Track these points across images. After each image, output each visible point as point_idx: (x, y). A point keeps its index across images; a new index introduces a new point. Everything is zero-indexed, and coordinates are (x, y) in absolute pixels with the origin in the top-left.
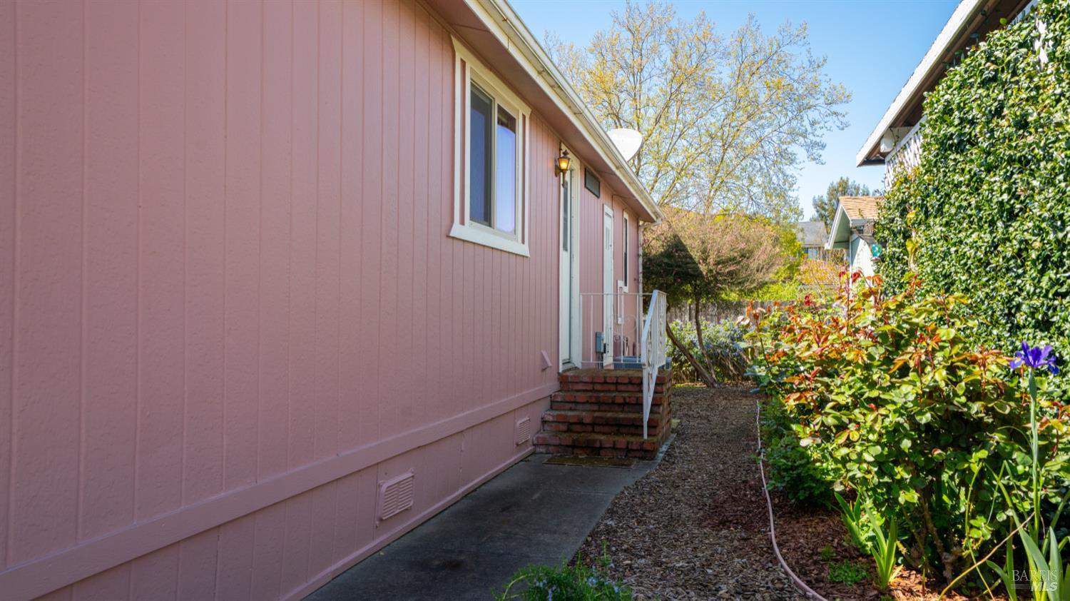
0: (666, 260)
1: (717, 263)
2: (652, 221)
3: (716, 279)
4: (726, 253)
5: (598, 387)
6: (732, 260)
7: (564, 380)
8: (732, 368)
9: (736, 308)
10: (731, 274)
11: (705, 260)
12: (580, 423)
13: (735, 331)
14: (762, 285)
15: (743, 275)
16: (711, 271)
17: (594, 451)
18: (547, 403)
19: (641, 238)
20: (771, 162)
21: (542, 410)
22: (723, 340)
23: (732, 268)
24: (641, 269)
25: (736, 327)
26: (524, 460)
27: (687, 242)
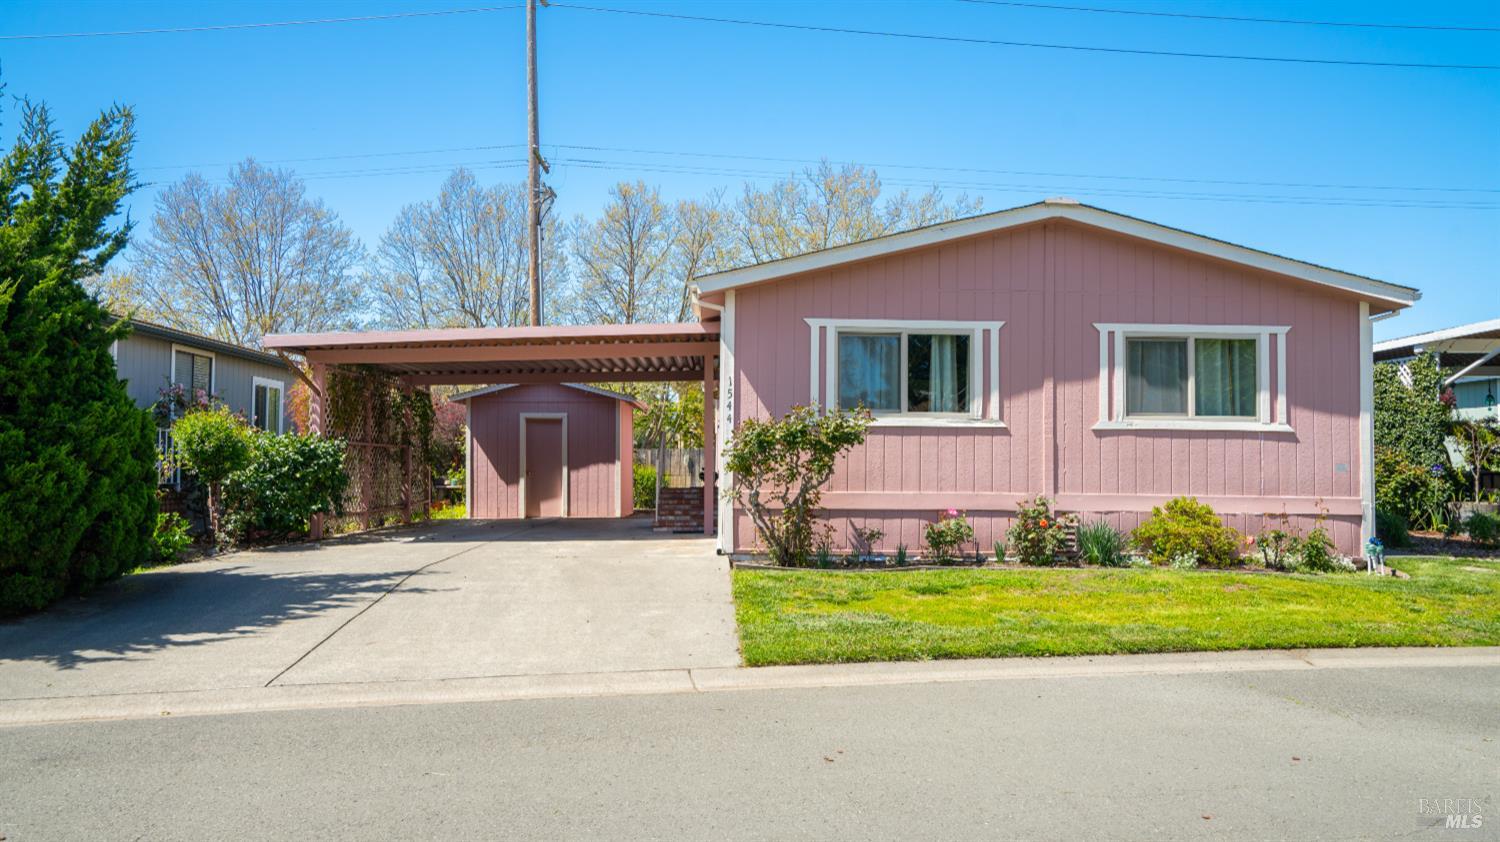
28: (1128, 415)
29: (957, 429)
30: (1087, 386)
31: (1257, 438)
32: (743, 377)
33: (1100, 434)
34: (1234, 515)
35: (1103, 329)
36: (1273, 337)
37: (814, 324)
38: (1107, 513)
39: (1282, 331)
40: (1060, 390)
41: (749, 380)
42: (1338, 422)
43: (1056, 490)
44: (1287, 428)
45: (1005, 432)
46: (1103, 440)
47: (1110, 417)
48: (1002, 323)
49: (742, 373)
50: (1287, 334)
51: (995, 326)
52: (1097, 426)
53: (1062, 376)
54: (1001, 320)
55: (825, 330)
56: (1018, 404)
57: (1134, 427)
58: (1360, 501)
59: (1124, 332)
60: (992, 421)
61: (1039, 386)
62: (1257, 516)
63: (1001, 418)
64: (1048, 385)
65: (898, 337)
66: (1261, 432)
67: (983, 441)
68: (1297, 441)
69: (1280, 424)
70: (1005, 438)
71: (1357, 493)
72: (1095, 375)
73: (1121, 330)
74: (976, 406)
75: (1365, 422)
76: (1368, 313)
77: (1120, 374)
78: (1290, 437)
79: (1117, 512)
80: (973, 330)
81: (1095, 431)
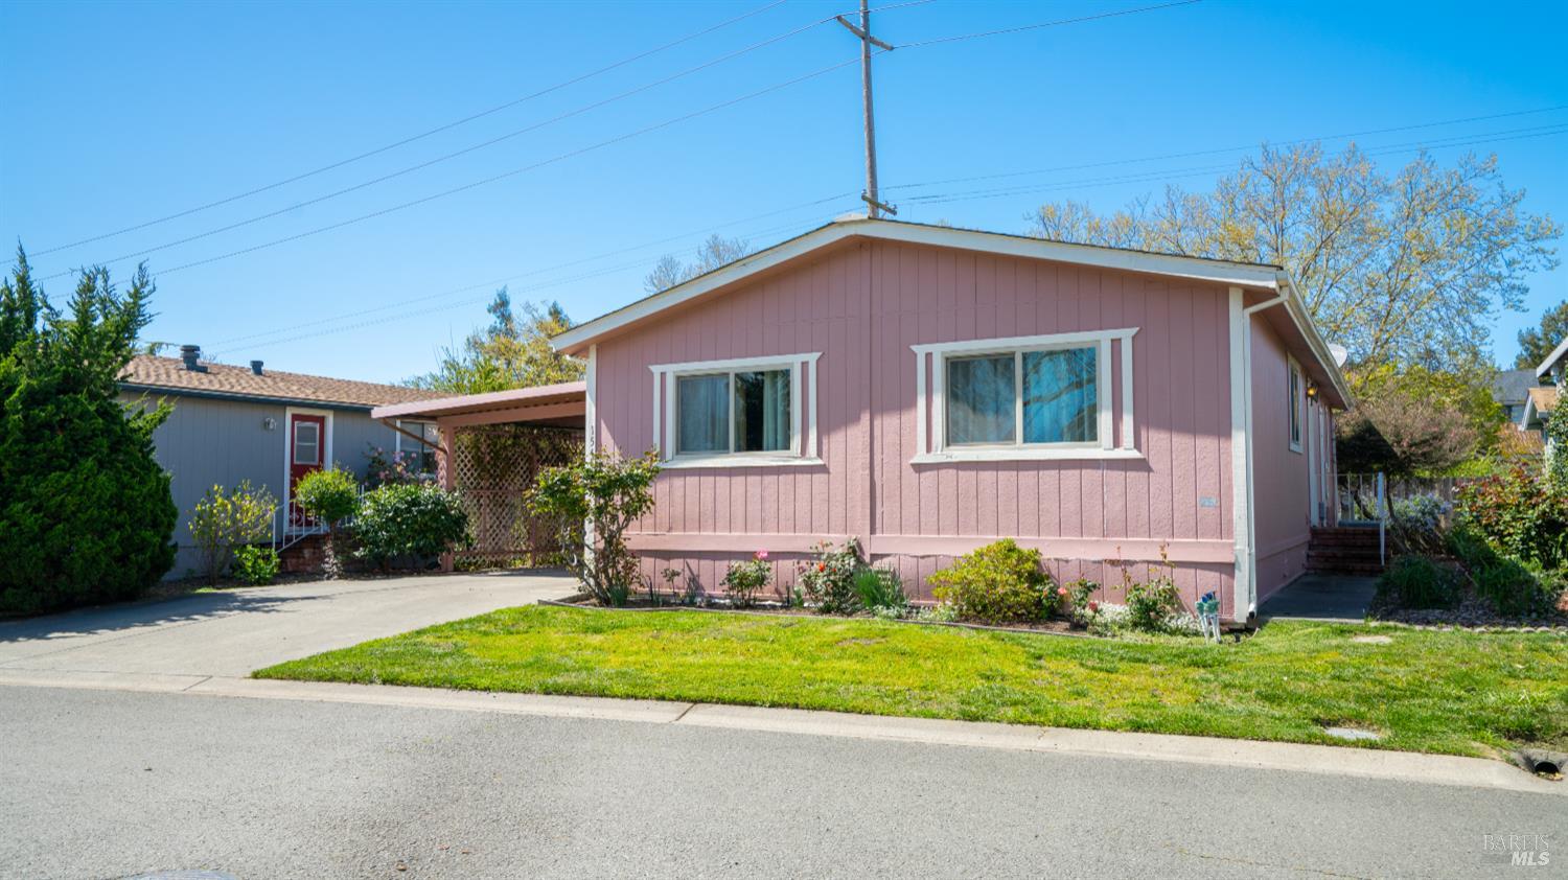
0: (1358, 443)
1: (1410, 446)
2: (1346, 409)
3: (1411, 461)
4: (1418, 437)
5: (1340, 537)
6: (1425, 442)
7: (1314, 532)
8: (1421, 541)
9: (1428, 484)
10: (1424, 454)
11: (1399, 442)
12: (1335, 556)
13: (1426, 506)
14: (1456, 464)
15: (1435, 455)
16: (1404, 452)
17: (1349, 572)
18: (1306, 547)
19: (1334, 424)
20: (1454, 311)
21: (1304, 552)
22: (1412, 514)
23: (1425, 450)
24: (1335, 451)
25: (1427, 502)
26: (1288, 586)
27: (1381, 429)
28: (948, 445)
29: (779, 467)
30: (906, 417)
31: (1098, 468)
32: (603, 426)
33: (919, 468)
34: (1067, 561)
35: (920, 350)
36: (1116, 344)
37: (656, 369)
38: (923, 557)
39: (1126, 335)
40: (877, 423)
41: (607, 426)
42: (1206, 444)
43: (873, 531)
44: (1135, 454)
45: (824, 469)
46: (923, 475)
47: (929, 449)
48: (819, 354)
49: (602, 422)
50: (1134, 338)
51: (812, 358)
52: (916, 460)
53: (877, 408)
54: (818, 351)
55: (666, 373)
56: (837, 440)
57: (954, 460)
58: (1232, 545)
59: (943, 353)
60: (810, 459)
61: (857, 419)
62: (1094, 562)
63: (819, 455)
64: (865, 418)
65: (726, 375)
66: (1103, 460)
67: (803, 479)
68: (1149, 470)
69: (1126, 449)
70: (825, 476)
71: (1230, 534)
72: (913, 404)
73: (941, 350)
74: (796, 442)
75: (1240, 445)
76: (1241, 303)
77: (939, 401)
78: (1142, 465)
79: (933, 556)
80: (793, 364)
81: (913, 465)
